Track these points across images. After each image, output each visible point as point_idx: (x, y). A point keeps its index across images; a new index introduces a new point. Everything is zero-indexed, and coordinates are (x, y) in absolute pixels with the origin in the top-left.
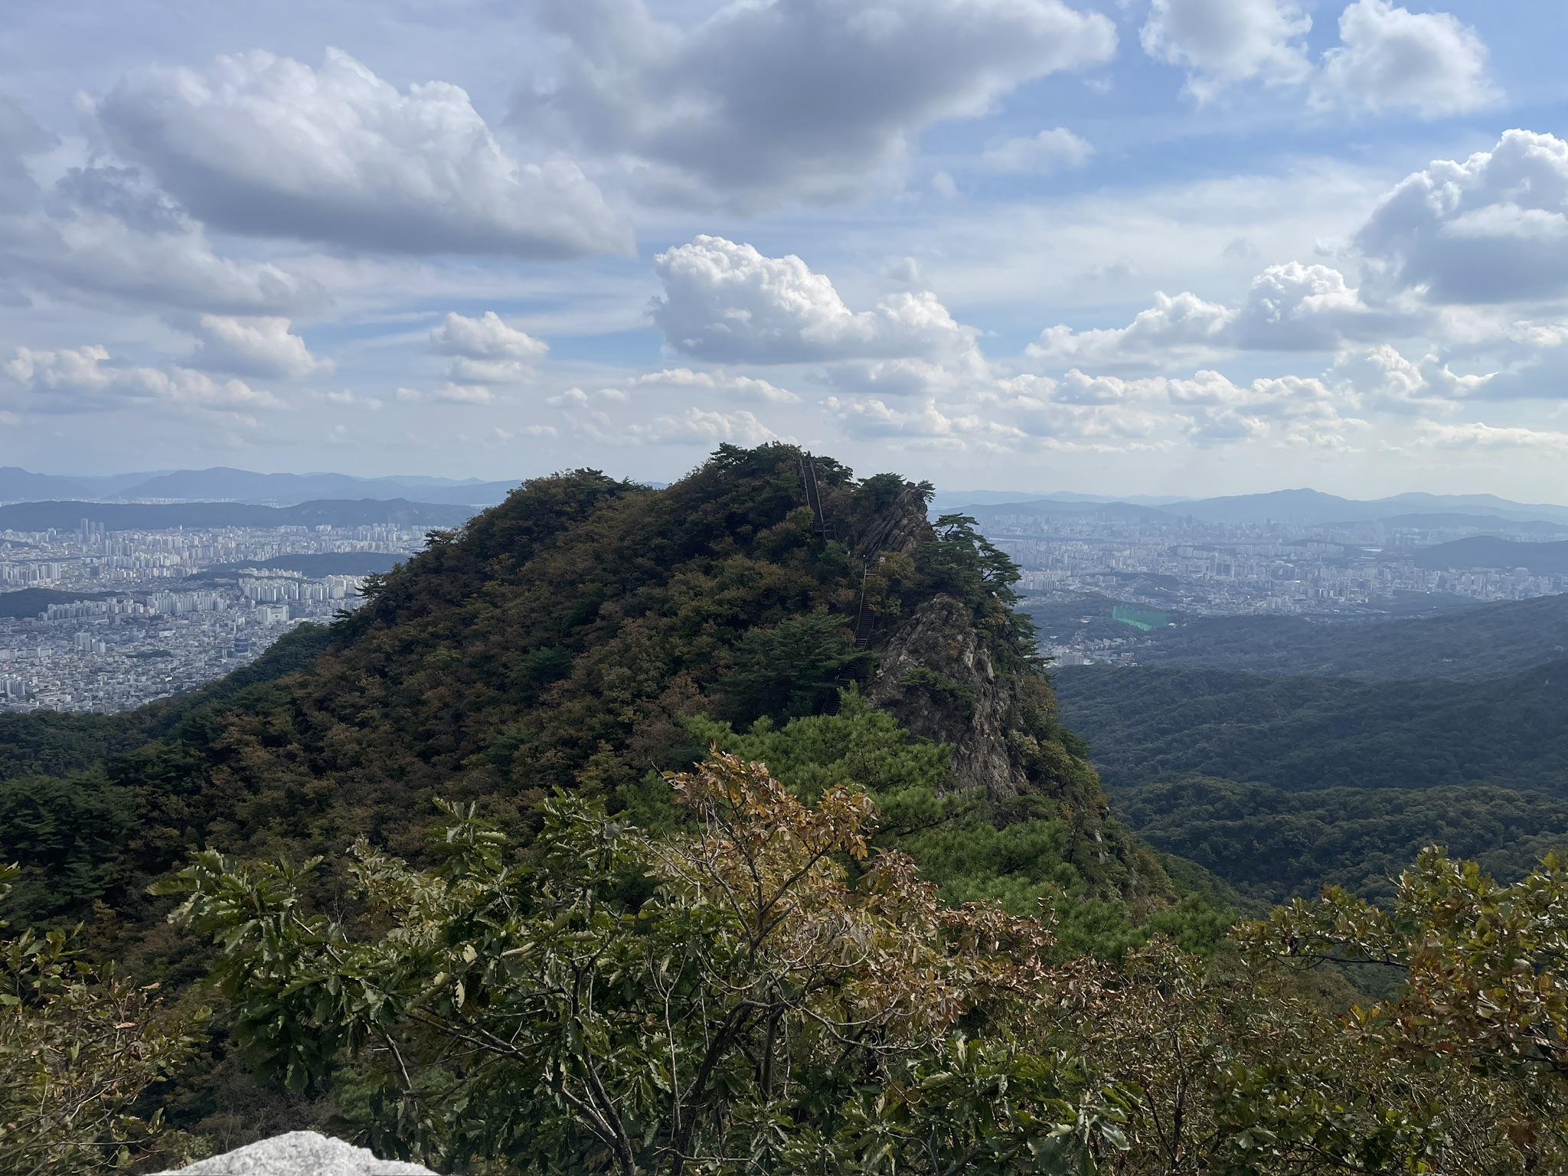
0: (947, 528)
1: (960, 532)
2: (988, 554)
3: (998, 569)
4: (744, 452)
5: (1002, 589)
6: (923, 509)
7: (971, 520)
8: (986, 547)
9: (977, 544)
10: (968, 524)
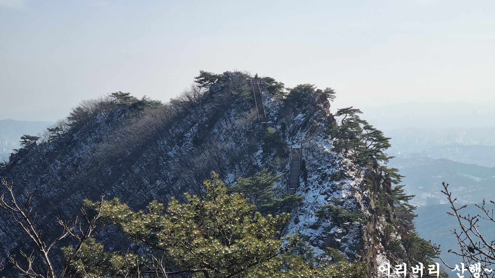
0: (343, 116)
1: (351, 119)
2: (369, 131)
3: (375, 141)
4: (215, 77)
5: (379, 154)
6: (327, 105)
7: (357, 111)
8: (368, 127)
9: (362, 126)
10: (356, 114)
